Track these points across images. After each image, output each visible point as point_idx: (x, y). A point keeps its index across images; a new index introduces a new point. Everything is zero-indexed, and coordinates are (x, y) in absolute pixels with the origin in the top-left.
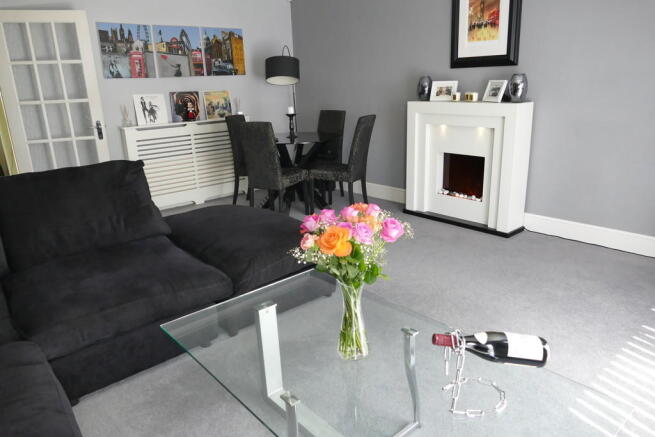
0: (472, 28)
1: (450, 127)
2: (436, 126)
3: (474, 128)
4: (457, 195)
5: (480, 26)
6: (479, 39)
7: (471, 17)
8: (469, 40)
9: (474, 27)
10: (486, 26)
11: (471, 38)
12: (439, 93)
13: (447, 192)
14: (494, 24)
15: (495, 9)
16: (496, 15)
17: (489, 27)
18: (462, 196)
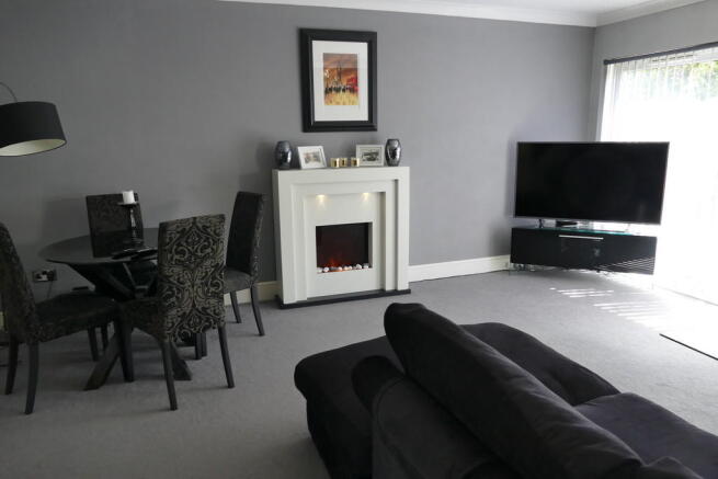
0: (328, 91)
1: (330, 196)
2: (312, 197)
3: (358, 195)
4: (340, 268)
5: (338, 90)
6: (338, 103)
7: (326, 79)
8: (326, 103)
9: (331, 90)
10: (344, 90)
11: (328, 101)
12: (308, 160)
13: (327, 269)
14: (353, 89)
15: (352, 76)
16: (355, 81)
17: (347, 93)
18: (346, 268)
